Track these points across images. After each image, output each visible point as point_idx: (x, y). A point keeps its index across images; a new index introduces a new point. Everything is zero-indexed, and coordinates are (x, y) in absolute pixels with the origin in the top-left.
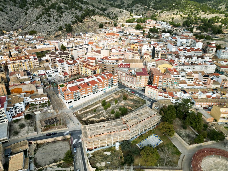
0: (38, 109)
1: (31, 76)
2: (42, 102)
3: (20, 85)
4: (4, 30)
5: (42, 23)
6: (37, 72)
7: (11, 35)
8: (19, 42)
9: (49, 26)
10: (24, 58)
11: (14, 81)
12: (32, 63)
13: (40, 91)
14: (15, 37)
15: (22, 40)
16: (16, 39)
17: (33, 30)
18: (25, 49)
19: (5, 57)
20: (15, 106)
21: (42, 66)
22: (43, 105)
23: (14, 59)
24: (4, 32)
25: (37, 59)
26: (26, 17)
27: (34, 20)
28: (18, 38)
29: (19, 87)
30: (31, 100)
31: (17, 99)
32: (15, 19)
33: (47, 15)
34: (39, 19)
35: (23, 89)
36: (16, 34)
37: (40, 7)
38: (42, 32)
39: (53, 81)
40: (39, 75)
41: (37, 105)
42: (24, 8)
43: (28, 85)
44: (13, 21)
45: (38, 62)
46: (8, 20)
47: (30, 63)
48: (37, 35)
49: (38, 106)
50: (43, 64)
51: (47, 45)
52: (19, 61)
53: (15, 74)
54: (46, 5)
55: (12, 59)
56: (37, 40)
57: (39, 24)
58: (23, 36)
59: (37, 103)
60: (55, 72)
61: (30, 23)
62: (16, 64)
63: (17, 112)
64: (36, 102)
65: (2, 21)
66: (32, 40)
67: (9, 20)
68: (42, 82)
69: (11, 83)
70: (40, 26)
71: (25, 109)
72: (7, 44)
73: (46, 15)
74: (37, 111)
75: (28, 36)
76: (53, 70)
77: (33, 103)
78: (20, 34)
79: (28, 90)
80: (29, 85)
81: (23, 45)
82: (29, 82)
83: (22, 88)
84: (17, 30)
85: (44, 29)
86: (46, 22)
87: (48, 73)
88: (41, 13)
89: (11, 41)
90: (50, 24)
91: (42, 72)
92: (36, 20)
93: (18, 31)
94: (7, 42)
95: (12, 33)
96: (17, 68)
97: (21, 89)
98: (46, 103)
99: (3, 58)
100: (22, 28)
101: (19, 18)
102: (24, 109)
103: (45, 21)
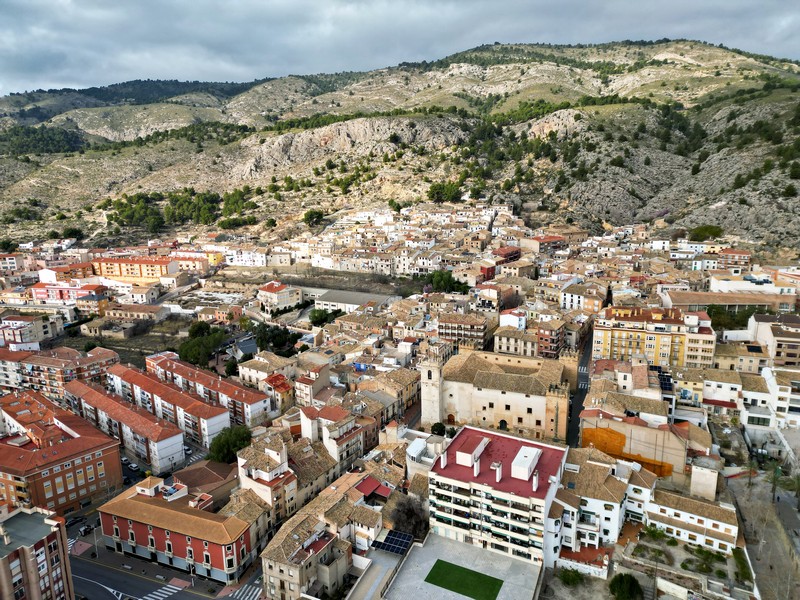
0: (677, 570)
1: (674, 398)
2: (701, 540)
3: (623, 421)
4: (607, 221)
5: (753, 200)
6: (699, 385)
7: (625, 236)
8: (648, 260)
9: (786, 210)
10: (659, 317)
11: (604, 395)
12: (687, 344)
13: (704, 479)
14: (639, 242)
15: (658, 255)
16: (640, 249)
17: (708, 223)
18: (665, 286)
19: (591, 301)
20: (583, 508)
21: (724, 363)
22: (706, 561)
23: (622, 313)
24: (607, 226)
25: (710, 333)
26: (693, 180)
27: (722, 191)
28: (648, 246)
29: (618, 426)
30: (656, 509)
31: (601, 481)
32: (652, 190)
33: (784, 173)
34: (744, 185)
35: (627, 441)
36: (642, 234)
37: (758, 147)
38: (745, 232)
39: (772, 449)
40: (706, 401)
41: (674, 542)
42: (691, 155)
43: (655, 432)
44: (642, 196)
45: (713, 346)
46: (628, 191)
47: (677, 340)
48: (721, 243)
49: (680, 555)
50: (733, 358)
51: (759, 283)
52: (639, 325)
53: (613, 370)
54: (784, 137)
55: (614, 312)
56: (719, 260)
57: (743, 202)
58: (667, 243)
59: (674, 535)
60: (792, 409)
61: (702, 199)
62: (624, 335)
63: (584, 536)
64: (675, 529)
65: (612, 195)
66: (699, 257)
67: (633, 190)
68: (717, 439)
69: (591, 403)
70: (742, 211)
71: (619, 538)
72: (608, 261)
73: (778, 171)
74: (671, 580)
75: (684, 245)
76: (780, 399)
77: (659, 525)
78: (657, 234)
79: (649, 454)
80: (660, 434)
81: (659, 270)
82: (663, 420)
83: (628, 435)
84: (651, 221)
85: (759, 220)
86: (773, 195)
87: (749, 402)
88: (760, 165)
89: (621, 254)
90: (790, 203)
91: (724, 392)
92: (729, 191)
93: (652, 224)
94: (610, 256)
95: (631, 232)
96: (623, 351)
97: (623, 438)
98: (720, 558)
99: (585, 303)
100: (669, 215)
101: (666, 184)
102: (613, 537)
103: (769, 192)
